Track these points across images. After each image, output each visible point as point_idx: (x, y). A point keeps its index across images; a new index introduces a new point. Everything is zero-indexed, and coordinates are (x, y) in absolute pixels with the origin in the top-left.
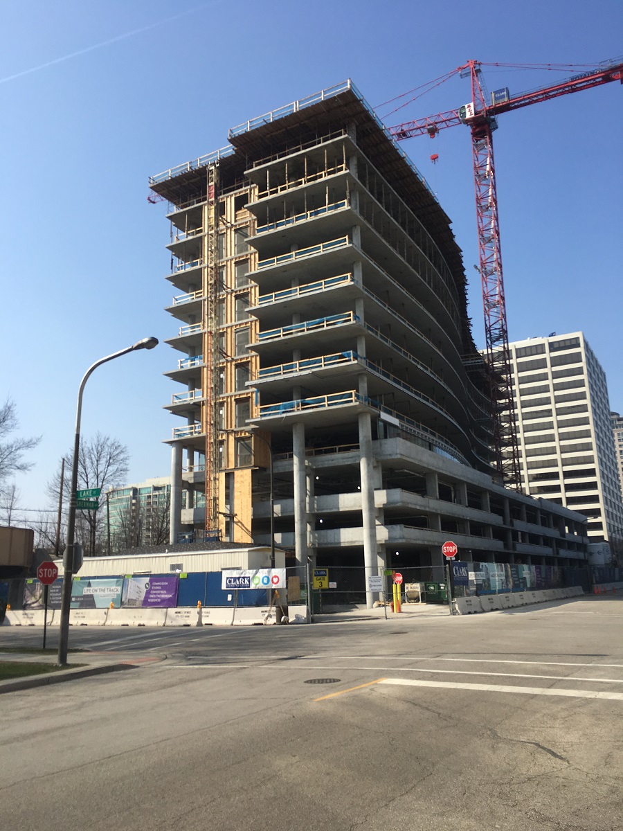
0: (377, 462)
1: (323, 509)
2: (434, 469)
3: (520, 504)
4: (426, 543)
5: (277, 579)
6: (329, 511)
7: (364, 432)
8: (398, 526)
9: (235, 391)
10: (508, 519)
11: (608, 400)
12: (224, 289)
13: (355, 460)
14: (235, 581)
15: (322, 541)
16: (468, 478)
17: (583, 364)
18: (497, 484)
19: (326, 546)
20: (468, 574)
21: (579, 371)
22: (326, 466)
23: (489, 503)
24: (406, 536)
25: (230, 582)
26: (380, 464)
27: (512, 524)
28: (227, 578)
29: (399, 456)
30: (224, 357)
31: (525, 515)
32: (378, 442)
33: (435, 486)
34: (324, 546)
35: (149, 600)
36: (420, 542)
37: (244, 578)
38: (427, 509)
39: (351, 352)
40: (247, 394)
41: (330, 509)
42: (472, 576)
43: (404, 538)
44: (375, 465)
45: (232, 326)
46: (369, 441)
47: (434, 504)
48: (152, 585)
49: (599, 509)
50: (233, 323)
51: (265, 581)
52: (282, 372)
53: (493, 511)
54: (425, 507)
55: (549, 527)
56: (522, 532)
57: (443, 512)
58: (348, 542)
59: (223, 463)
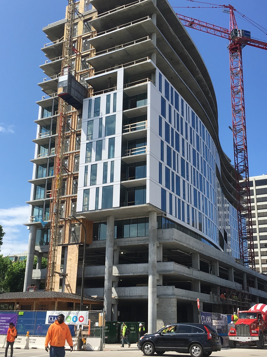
0: (160, 243)
1: (124, 273)
2: (197, 250)
3: (254, 277)
4: (189, 299)
5: (82, 318)
6: (127, 274)
8: (171, 287)
9: (72, 194)
10: (246, 286)
12: (70, 130)
13: (146, 242)
14: (54, 318)
15: (121, 295)
18: (238, 263)
19: (124, 298)
20: (212, 321)
22: (127, 245)
23: (233, 275)
24: (176, 293)
25: (51, 319)
26: (161, 245)
27: (248, 290)
28: (49, 316)
29: (174, 241)
30: (67, 172)
31: (257, 285)
32: (161, 230)
33: (197, 262)
34: (122, 298)
36: (186, 298)
41: (128, 273)
42: (215, 323)
43: (174, 295)
44: (158, 245)
45: (73, 153)
47: (195, 273)
50: (74, 151)
51: (74, 320)
53: (236, 280)
54: (190, 275)
57: (202, 279)
58: (138, 296)
59: (61, 240)
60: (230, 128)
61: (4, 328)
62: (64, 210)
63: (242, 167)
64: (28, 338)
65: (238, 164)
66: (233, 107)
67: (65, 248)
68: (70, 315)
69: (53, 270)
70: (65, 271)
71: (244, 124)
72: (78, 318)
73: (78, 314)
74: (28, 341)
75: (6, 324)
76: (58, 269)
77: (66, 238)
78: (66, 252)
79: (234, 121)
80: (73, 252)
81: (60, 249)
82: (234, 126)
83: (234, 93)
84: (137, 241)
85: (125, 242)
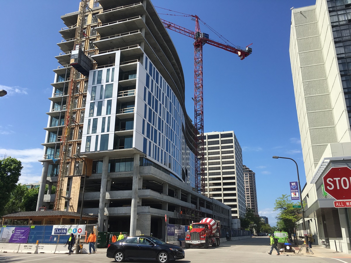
0: (141, 176)
2: (167, 181)
3: (204, 200)
4: (160, 215)
5: (81, 230)
6: (116, 198)
8: (148, 207)
9: (78, 139)
10: (198, 206)
12: (78, 92)
13: (131, 175)
14: (59, 230)
15: (111, 213)
17: (233, 144)
18: (194, 191)
19: (113, 215)
20: (174, 230)
21: (232, 147)
24: (150, 211)
25: (56, 231)
26: (142, 178)
27: (200, 209)
28: (55, 229)
29: (151, 174)
30: (74, 123)
31: (205, 205)
32: (142, 167)
33: (166, 189)
34: (112, 215)
35: (13, 239)
36: (157, 215)
37: (64, 229)
38: (162, 200)
42: (176, 231)
43: (150, 213)
44: (140, 178)
45: (80, 109)
46: (138, 166)
47: (165, 198)
48: (16, 231)
50: (81, 108)
51: (74, 231)
53: (192, 202)
57: (169, 201)
58: (124, 213)
59: (68, 173)
60: (193, 99)
61: (18, 238)
62: (71, 151)
63: (199, 126)
64: (38, 246)
65: (197, 124)
66: (195, 84)
67: (70, 179)
68: (71, 228)
69: (60, 195)
70: (69, 195)
71: (202, 97)
72: (77, 230)
73: (77, 227)
74: (37, 247)
75: (20, 235)
76: (64, 194)
77: (71, 171)
78: (71, 182)
79: (196, 94)
80: (77, 182)
81: (66, 179)
82: (195, 98)
83: (197, 75)
85: (116, 175)
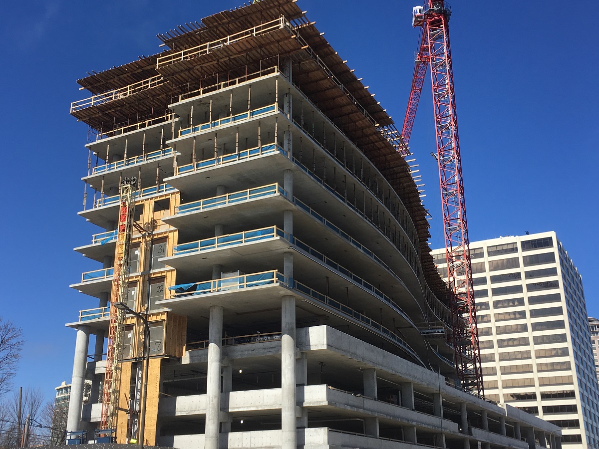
0: (301, 353)
1: (240, 408)
7: (288, 318)
11: (584, 304)
16: (415, 378)
17: (557, 265)
18: (452, 386)
21: (553, 272)
22: (245, 357)
23: (442, 407)
27: (470, 433)
31: (486, 423)
39: (275, 227)
40: (163, 272)
41: (247, 407)
46: (292, 329)
49: (578, 420)
52: (199, 248)
53: (448, 416)
54: (359, 408)
55: (517, 438)
56: (482, 442)
59: (131, 351)
81: (128, 367)
84: (263, 350)
85: (242, 351)
